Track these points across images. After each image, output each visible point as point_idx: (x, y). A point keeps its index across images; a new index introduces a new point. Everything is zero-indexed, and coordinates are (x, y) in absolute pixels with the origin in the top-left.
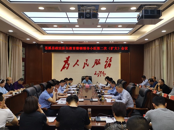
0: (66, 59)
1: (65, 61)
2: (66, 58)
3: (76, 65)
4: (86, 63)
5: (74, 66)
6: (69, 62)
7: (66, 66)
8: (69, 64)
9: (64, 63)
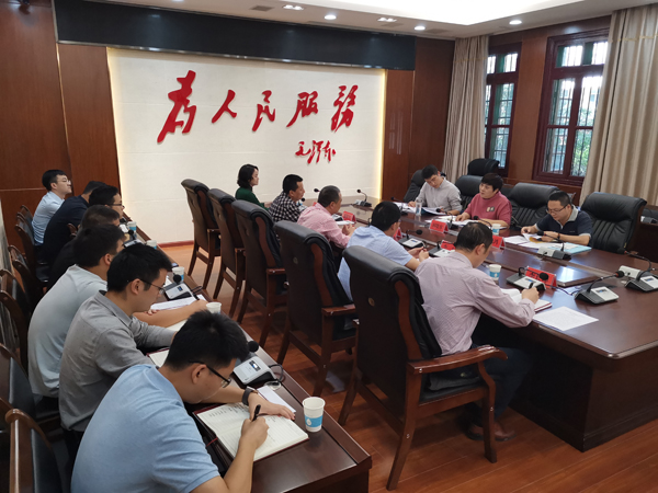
0: (178, 87)
1: (172, 96)
2: (179, 80)
3: (225, 115)
4: (264, 105)
5: (215, 120)
6: (193, 100)
7: (182, 117)
8: (194, 108)
9: (171, 105)
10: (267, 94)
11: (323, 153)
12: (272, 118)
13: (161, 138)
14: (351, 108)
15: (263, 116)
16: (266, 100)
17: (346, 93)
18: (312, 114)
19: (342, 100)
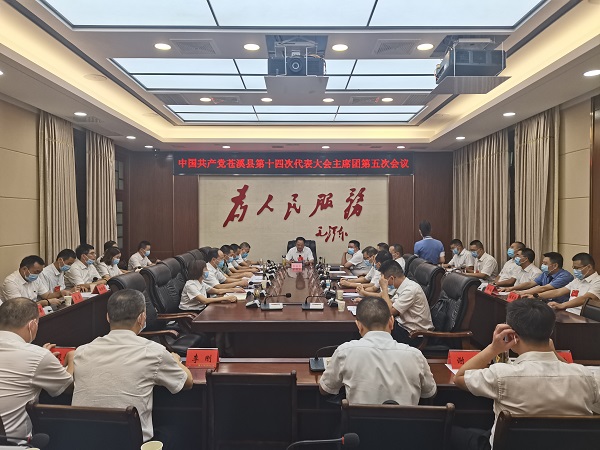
0: (238, 194)
2: (238, 190)
3: (266, 209)
4: (292, 203)
5: (259, 213)
6: (246, 202)
8: (246, 206)
9: (233, 204)
10: (295, 196)
11: (337, 234)
12: (298, 211)
13: (225, 225)
14: (360, 203)
15: (292, 210)
16: (294, 200)
17: (356, 193)
18: (329, 208)
19: (353, 198)
